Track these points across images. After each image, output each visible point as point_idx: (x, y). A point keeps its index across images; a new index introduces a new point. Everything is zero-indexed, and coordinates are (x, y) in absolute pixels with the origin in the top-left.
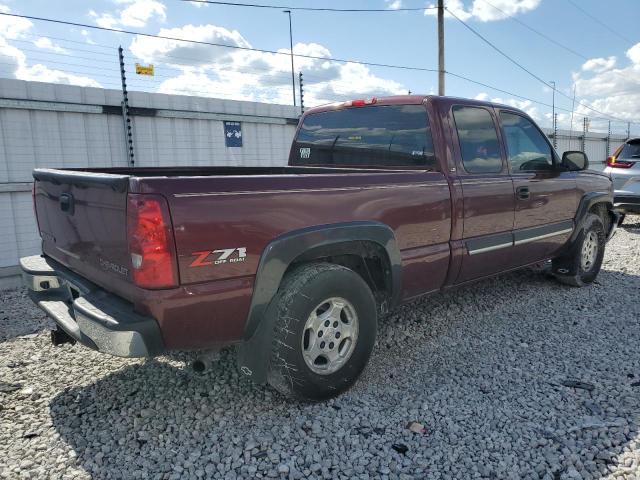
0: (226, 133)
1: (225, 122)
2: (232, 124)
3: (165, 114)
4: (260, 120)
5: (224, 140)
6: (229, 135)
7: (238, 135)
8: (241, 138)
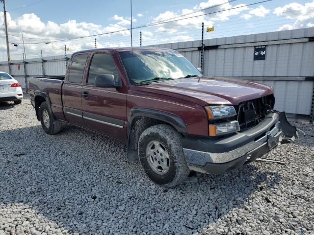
0: (255, 53)
1: (255, 47)
2: (260, 47)
3: (222, 47)
4: (282, 42)
5: (252, 57)
6: (257, 54)
7: (262, 53)
8: (264, 55)
